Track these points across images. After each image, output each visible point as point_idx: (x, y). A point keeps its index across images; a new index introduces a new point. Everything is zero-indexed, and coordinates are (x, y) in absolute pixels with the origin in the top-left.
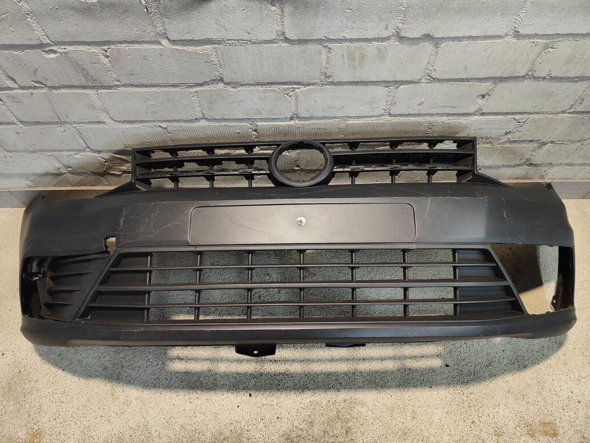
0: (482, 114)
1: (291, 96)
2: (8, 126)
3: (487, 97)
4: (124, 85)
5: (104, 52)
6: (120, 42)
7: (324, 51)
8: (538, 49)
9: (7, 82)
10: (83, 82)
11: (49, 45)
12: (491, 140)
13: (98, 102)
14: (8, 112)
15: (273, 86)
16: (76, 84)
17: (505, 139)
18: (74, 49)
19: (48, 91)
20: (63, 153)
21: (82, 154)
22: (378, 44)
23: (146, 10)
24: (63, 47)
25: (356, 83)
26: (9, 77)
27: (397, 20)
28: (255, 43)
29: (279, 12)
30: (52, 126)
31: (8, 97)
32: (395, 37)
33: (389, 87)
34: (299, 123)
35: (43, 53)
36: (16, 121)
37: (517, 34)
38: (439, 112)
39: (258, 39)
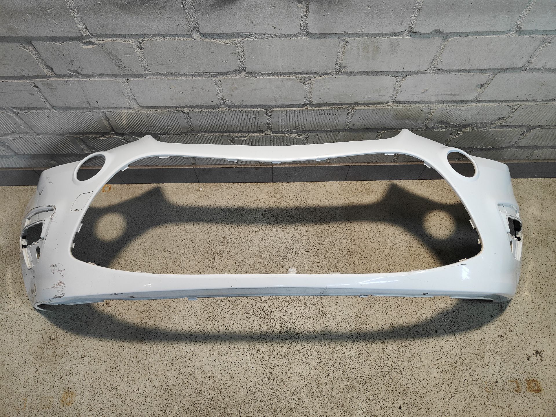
0: (479, 101)
1: (306, 85)
2: (41, 111)
3: (486, 86)
4: (153, 74)
5: (139, 44)
6: (154, 35)
7: (342, 44)
8: (536, 43)
9: (45, 70)
10: (116, 70)
11: (88, 37)
12: (484, 125)
13: (128, 89)
14: (42, 98)
15: (290, 75)
16: (109, 72)
17: (498, 124)
18: (111, 41)
19: (82, 79)
20: (89, 135)
21: (107, 136)
22: (392, 38)
23: (182, 6)
24: (101, 39)
25: (368, 73)
26: (47, 66)
27: (411, 16)
28: (280, 37)
29: (305, 8)
30: (82, 111)
31: (44, 84)
32: (408, 32)
33: (397, 77)
34: (312, 108)
35: (82, 44)
36: (48, 106)
37: (519, 30)
38: (440, 100)
39: (282, 34)
